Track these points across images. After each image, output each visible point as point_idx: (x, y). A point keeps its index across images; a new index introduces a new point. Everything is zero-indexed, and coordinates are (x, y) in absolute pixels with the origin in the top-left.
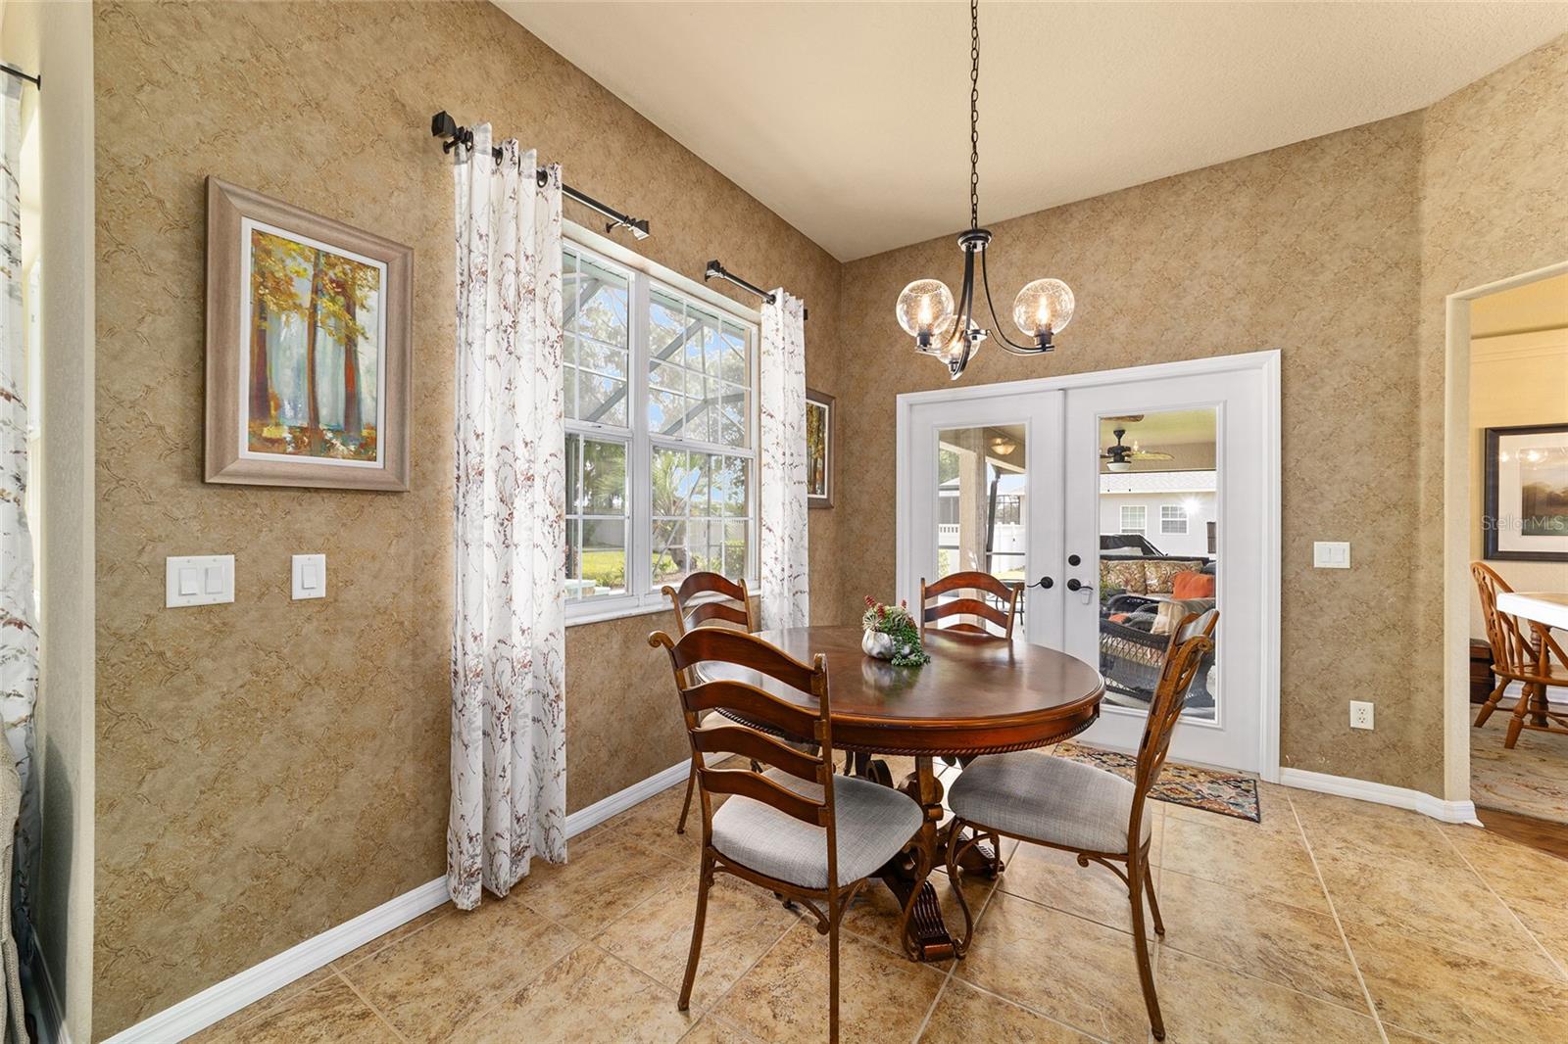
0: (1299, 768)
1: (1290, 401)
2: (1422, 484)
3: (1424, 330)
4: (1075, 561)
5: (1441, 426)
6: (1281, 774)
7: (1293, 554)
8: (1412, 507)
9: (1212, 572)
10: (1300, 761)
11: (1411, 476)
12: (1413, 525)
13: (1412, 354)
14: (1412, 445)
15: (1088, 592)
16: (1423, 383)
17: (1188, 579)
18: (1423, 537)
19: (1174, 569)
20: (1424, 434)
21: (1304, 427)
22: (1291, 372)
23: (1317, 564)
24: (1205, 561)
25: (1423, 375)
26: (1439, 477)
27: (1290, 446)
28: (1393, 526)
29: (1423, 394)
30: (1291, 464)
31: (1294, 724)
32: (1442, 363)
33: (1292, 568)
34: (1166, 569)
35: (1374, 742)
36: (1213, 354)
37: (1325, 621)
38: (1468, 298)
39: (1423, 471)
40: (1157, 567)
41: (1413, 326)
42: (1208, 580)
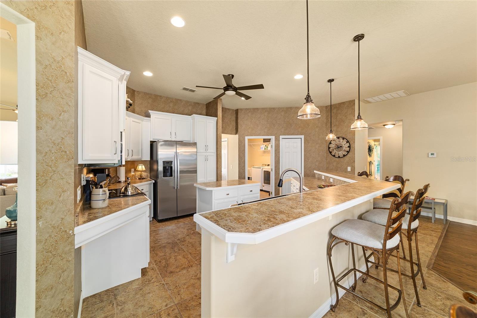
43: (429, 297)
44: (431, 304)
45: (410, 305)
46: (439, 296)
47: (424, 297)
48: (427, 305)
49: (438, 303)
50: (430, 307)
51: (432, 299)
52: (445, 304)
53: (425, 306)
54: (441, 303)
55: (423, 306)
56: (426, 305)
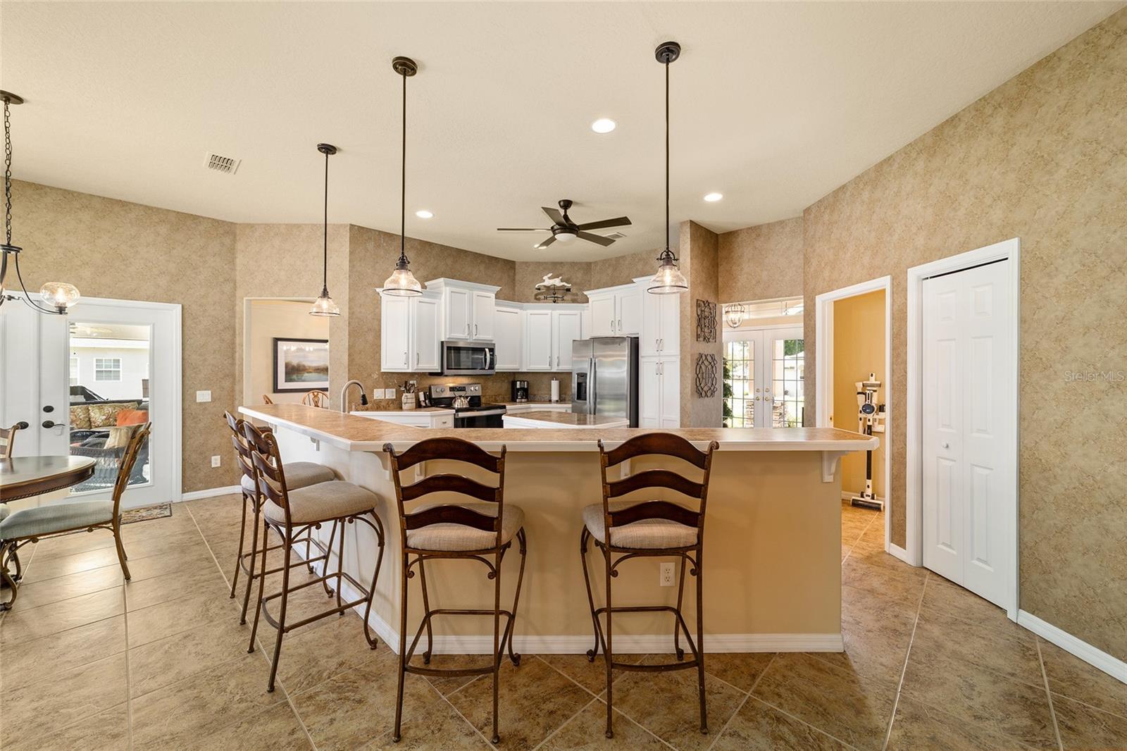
0: (191, 491)
1: (185, 329)
2: (237, 367)
3: (237, 308)
4: (49, 409)
5: (242, 346)
6: (182, 497)
7: (187, 397)
8: (233, 376)
9: (146, 408)
10: (190, 488)
11: (233, 364)
12: (234, 383)
13: (233, 316)
14: (234, 352)
15: (61, 427)
16: (237, 329)
17: (127, 415)
18: (237, 388)
19: (115, 409)
20: (237, 349)
21: (192, 341)
22: (186, 315)
23: (197, 401)
24: (140, 402)
25: (237, 326)
26: (242, 364)
27: (186, 349)
28: (227, 384)
29: (237, 333)
30: (186, 357)
31: (188, 473)
32: (243, 322)
33: (187, 403)
34: (108, 409)
35: (221, 471)
36: (147, 300)
37: (201, 425)
38: (251, 300)
39: (237, 362)
40: (100, 408)
41: (234, 306)
42: (143, 413)
43: (253, 681)
44: (240, 671)
45: (261, 642)
46: (241, 701)
47: (257, 672)
48: (244, 664)
49: (233, 683)
50: (238, 665)
51: (246, 681)
52: (223, 693)
53: (244, 659)
54: (230, 688)
55: (248, 657)
56: (244, 662)
